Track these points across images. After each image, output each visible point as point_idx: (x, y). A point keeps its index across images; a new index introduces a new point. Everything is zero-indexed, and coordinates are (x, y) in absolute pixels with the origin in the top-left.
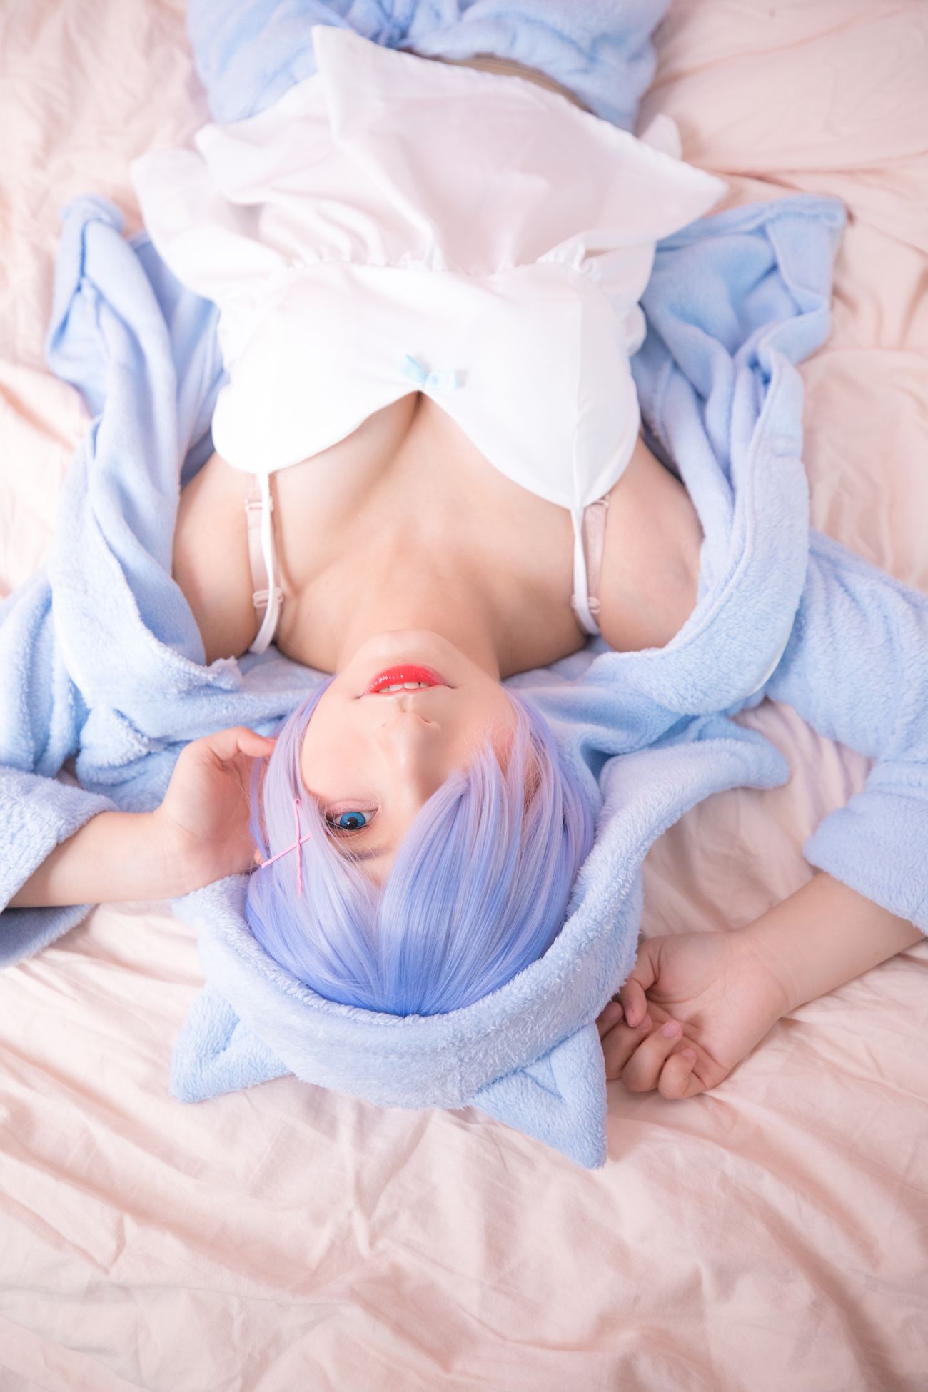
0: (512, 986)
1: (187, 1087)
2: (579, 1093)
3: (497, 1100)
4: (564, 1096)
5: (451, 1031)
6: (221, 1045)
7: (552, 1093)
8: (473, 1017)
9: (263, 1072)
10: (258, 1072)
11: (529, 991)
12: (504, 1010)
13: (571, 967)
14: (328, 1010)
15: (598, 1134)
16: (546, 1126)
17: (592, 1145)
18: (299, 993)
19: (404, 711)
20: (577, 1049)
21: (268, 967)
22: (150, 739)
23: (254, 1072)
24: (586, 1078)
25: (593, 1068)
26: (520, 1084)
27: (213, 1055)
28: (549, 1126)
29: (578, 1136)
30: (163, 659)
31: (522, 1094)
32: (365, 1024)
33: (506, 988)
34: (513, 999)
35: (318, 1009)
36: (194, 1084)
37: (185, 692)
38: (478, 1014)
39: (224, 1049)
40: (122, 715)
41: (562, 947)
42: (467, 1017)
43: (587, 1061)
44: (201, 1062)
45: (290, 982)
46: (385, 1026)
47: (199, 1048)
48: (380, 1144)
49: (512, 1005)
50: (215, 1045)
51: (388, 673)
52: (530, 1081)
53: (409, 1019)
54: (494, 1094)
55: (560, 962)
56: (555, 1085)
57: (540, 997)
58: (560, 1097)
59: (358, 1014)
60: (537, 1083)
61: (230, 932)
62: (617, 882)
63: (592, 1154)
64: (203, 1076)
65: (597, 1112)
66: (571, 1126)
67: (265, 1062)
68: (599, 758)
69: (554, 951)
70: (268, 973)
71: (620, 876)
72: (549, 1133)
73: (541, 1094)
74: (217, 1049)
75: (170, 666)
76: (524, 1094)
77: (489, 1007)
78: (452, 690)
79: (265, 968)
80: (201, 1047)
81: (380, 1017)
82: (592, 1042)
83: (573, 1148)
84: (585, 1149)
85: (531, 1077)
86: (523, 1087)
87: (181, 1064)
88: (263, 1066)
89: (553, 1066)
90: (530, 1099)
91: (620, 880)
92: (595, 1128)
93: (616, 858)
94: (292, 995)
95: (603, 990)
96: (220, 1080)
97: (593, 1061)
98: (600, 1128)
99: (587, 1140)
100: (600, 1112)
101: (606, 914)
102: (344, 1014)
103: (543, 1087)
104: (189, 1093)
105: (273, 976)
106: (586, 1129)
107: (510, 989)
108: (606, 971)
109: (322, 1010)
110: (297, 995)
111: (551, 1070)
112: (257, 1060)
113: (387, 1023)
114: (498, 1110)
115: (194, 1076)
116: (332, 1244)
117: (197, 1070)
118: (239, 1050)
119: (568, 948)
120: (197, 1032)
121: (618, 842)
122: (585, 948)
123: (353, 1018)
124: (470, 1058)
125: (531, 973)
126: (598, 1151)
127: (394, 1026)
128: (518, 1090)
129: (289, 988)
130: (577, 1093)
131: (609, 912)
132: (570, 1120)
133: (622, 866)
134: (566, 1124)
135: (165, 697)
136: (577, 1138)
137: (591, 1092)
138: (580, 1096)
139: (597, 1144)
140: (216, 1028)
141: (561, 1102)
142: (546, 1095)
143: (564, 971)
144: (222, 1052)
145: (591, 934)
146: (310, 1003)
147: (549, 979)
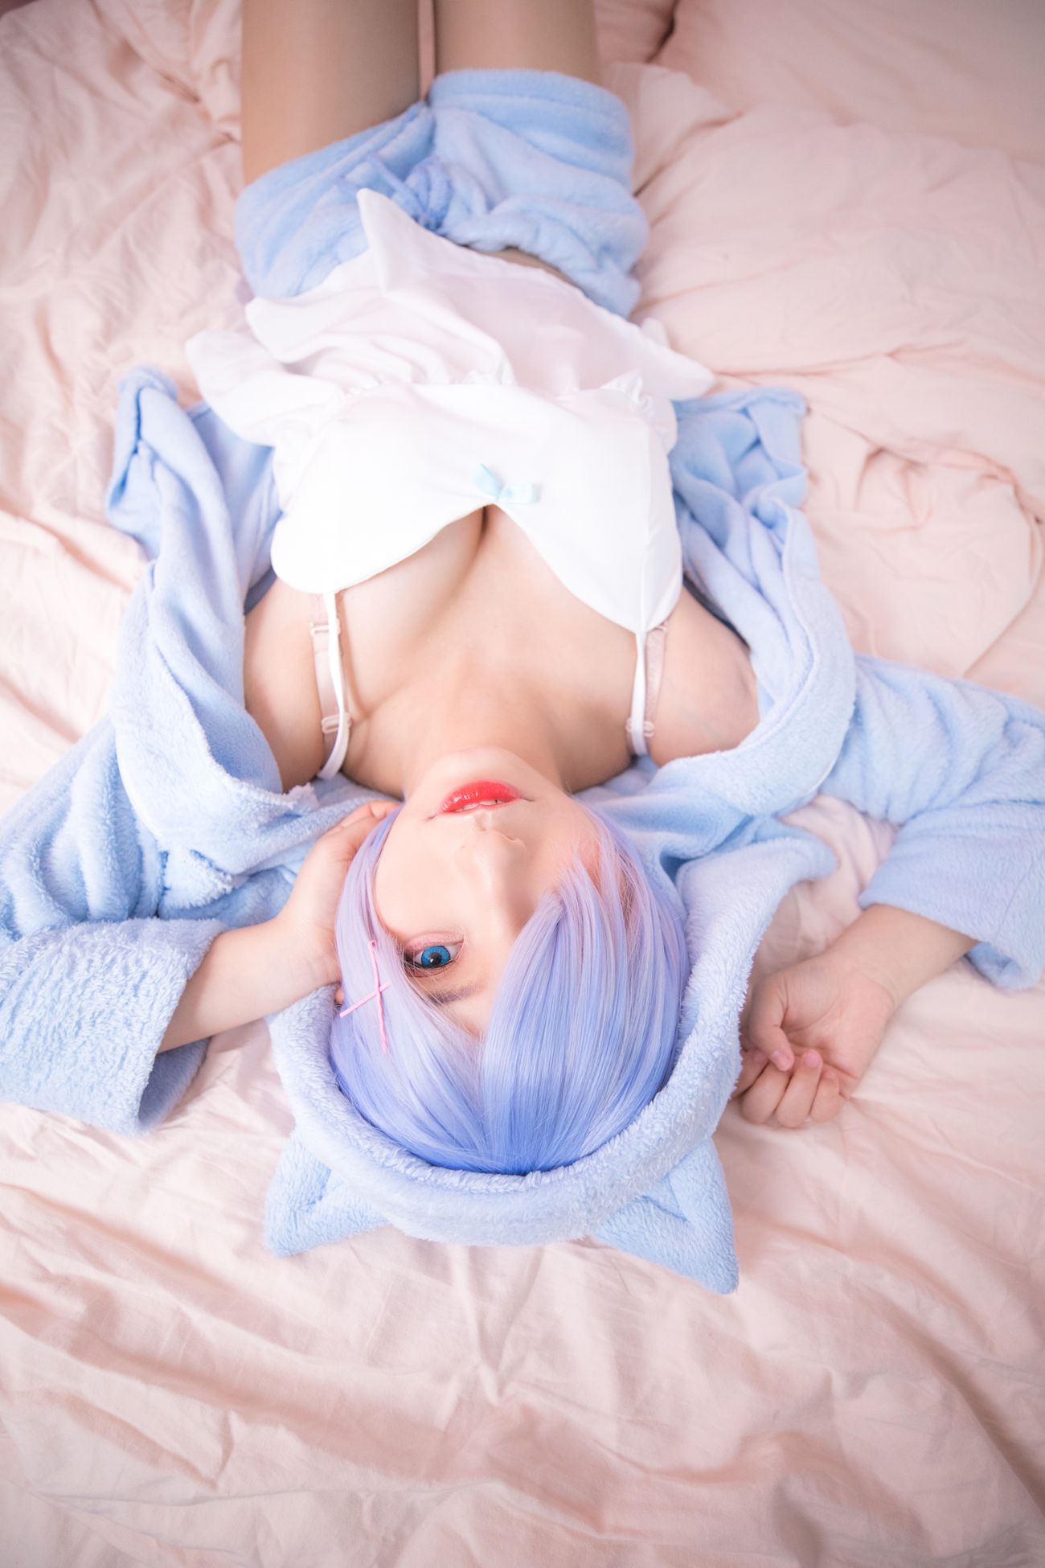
0: (641, 1125)
1: (282, 1242)
2: (706, 1215)
3: (620, 1231)
4: (689, 1219)
5: (583, 1190)
6: (317, 1194)
7: (676, 1216)
8: (606, 1171)
9: (364, 1225)
10: (358, 1225)
11: (662, 1130)
12: (638, 1156)
13: (700, 1094)
14: (436, 1180)
15: (731, 1258)
16: (675, 1256)
17: (726, 1271)
18: (400, 1163)
19: (484, 830)
20: (698, 1167)
21: (360, 1134)
22: (233, 876)
23: (353, 1225)
24: (711, 1198)
25: (717, 1187)
26: (642, 1212)
27: (308, 1206)
28: (678, 1255)
29: (711, 1263)
30: (239, 795)
31: (646, 1222)
32: (481, 1193)
33: (634, 1128)
34: (646, 1142)
35: (425, 1181)
36: (289, 1240)
37: (265, 825)
38: (610, 1166)
39: (321, 1198)
40: (200, 856)
41: (689, 1073)
42: (599, 1171)
43: (710, 1179)
44: (295, 1216)
45: (386, 1152)
46: (506, 1193)
47: (293, 1200)
48: (499, 1286)
49: (647, 1150)
50: (310, 1195)
51: (462, 791)
52: (652, 1206)
53: (531, 1178)
54: (616, 1225)
55: (691, 1091)
56: (678, 1207)
57: (673, 1133)
58: (684, 1220)
59: (472, 1183)
60: (659, 1207)
61: (315, 1086)
62: (733, 993)
63: (726, 1280)
64: (299, 1232)
65: (726, 1234)
66: (702, 1253)
67: (365, 1214)
68: (674, 864)
69: (680, 1078)
70: (361, 1142)
71: (736, 987)
72: (679, 1262)
73: (665, 1220)
74: (311, 1200)
75: (248, 801)
76: (648, 1221)
77: (620, 1154)
78: (531, 803)
79: (357, 1137)
80: (295, 1199)
81: (496, 1182)
82: (712, 1159)
83: (705, 1275)
84: (719, 1276)
85: (652, 1201)
86: (647, 1213)
87: (275, 1218)
88: (363, 1219)
89: (674, 1188)
90: (655, 1225)
91: (737, 992)
92: (727, 1251)
93: (729, 968)
94: (391, 1167)
95: (719, 1102)
96: (317, 1235)
97: (715, 1178)
98: (731, 1251)
99: (720, 1265)
100: (728, 1232)
101: (729, 1029)
102: (456, 1185)
103: (665, 1210)
104: (285, 1248)
105: (367, 1146)
106: (718, 1254)
107: (640, 1129)
108: (719, 1083)
109: (428, 1182)
110: (397, 1166)
111: (671, 1191)
112: (357, 1214)
113: (505, 1189)
114: (622, 1242)
115: (289, 1231)
116: (460, 1401)
117: (291, 1225)
118: (333, 1203)
119: (696, 1075)
120: (289, 1184)
121: (729, 951)
122: (712, 1070)
123: (467, 1189)
124: (600, 1207)
125: (659, 1106)
126: (732, 1275)
127: (515, 1191)
128: (641, 1219)
129: (387, 1158)
130: (704, 1216)
131: (730, 1028)
132: (700, 1246)
133: (736, 976)
134: (697, 1252)
135: (245, 833)
136: (709, 1264)
137: (719, 1213)
138: (708, 1219)
139: (731, 1268)
140: (309, 1177)
141: (687, 1226)
142: (670, 1221)
143: (694, 1100)
144: (317, 1202)
145: (716, 1054)
146: (414, 1175)
147: (681, 1111)
